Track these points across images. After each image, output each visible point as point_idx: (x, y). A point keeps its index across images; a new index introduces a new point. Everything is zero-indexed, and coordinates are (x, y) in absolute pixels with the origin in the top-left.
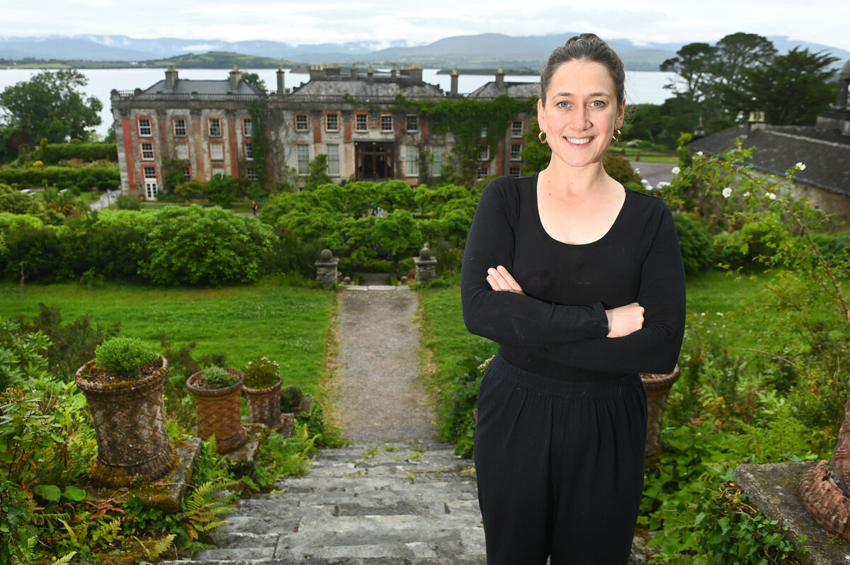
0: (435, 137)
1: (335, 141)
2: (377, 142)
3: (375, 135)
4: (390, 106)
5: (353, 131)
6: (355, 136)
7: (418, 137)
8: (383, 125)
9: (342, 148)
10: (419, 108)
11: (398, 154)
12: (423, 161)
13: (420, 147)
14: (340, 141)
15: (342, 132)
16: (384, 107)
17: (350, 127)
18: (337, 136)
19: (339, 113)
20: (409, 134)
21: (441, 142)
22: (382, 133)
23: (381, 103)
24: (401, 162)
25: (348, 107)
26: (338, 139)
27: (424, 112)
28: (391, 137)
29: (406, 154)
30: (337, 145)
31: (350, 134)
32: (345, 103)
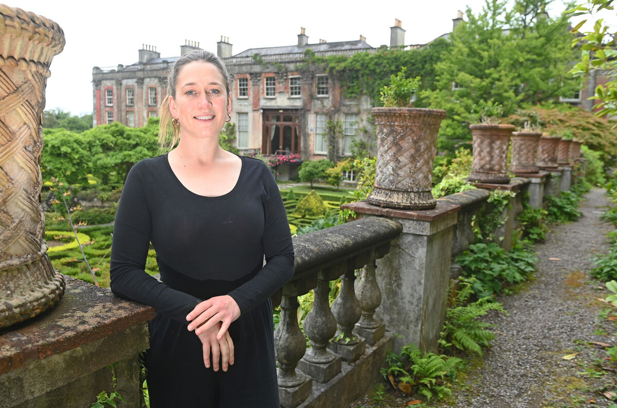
0: (348, 103)
1: (245, 110)
2: (285, 110)
3: (282, 101)
4: (298, 64)
5: (261, 97)
6: (264, 103)
7: (328, 104)
8: (292, 88)
9: (251, 115)
10: (327, 65)
11: (305, 125)
12: (332, 134)
13: (329, 115)
14: (249, 109)
15: (251, 98)
16: (292, 67)
17: (258, 92)
18: (246, 104)
19: (248, 76)
20: (318, 99)
21: (355, 110)
22: (289, 99)
23: (289, 62)
24: (309, 135)
25: (257, 69)
26: (247, 107)
27: (332, 69)
28: (298, 104)
29: (315, 125)
30: (247, 113)
31: (259, 100)
32: (254, 64)
